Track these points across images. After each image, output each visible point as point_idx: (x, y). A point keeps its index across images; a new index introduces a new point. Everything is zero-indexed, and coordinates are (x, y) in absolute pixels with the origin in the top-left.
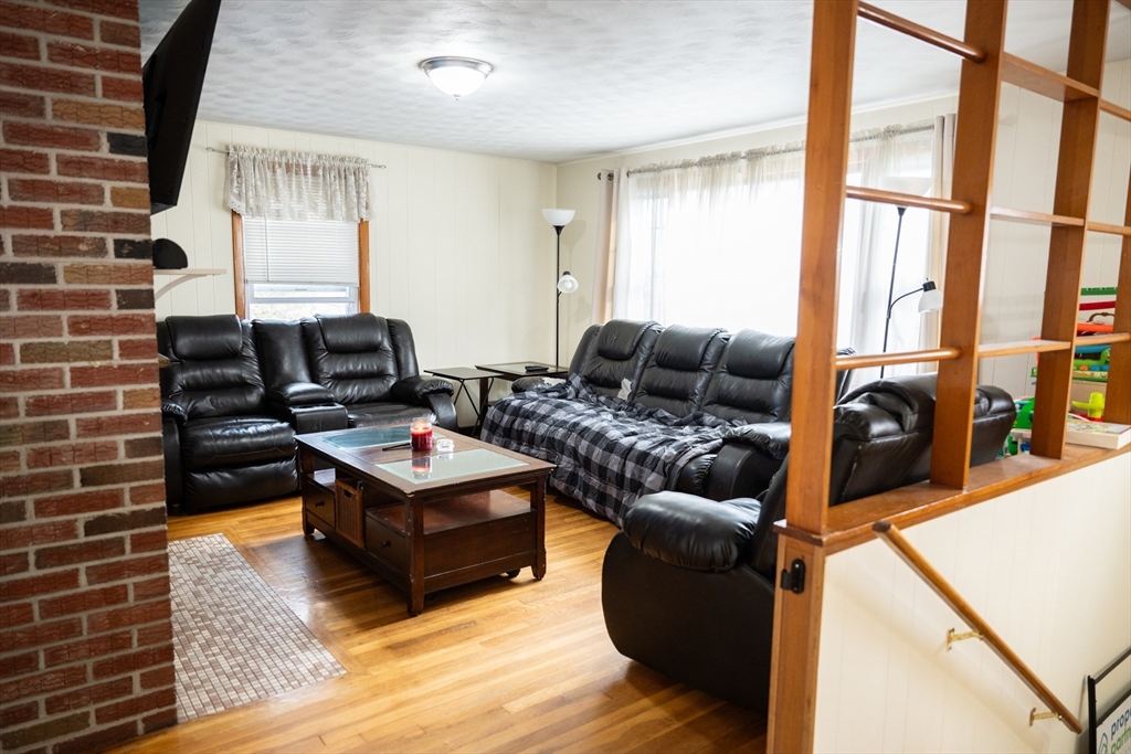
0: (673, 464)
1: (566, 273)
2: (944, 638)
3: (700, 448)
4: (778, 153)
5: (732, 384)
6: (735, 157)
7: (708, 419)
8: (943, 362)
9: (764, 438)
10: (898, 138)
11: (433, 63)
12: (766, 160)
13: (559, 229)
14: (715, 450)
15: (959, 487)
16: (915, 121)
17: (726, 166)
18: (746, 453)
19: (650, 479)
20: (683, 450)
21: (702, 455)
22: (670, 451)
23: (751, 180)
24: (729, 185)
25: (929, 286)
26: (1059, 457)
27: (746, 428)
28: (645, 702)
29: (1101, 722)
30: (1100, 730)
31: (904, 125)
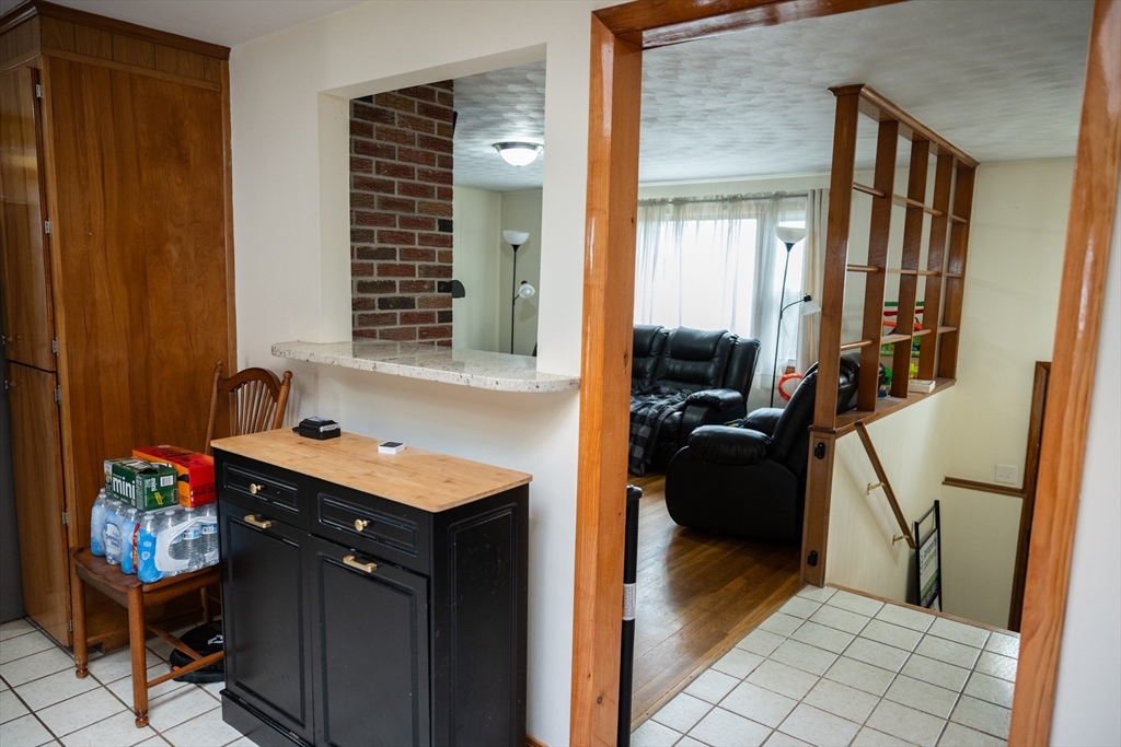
0: (656, 419)
1: (524, 282)
2: (866, 488)
3: (671, 408)
4: (698, 201)
5: (676, 366)
6: (664, 202)
7: (664, 389)
8: (863, 348)
9: (716, 398)
10: (784, 200)
11: (505, 146)
12: (688, 206)
13: (516, 247)
14: (681, 409)
15: (873, 410)
16: (795, 190)
17: (656, 208)
18: (704, 410)
19: (642, 430)
20: (662, 410)
21: (673, 412)
22: (653, 411)
23: (677, 218)
24: (659, 220)
25: (807, 299)
26: (905, 397)
27: (702, 393)
28: (704, 546)
29: (923, 544)
30: (922, 552)
31: (788, 191)
